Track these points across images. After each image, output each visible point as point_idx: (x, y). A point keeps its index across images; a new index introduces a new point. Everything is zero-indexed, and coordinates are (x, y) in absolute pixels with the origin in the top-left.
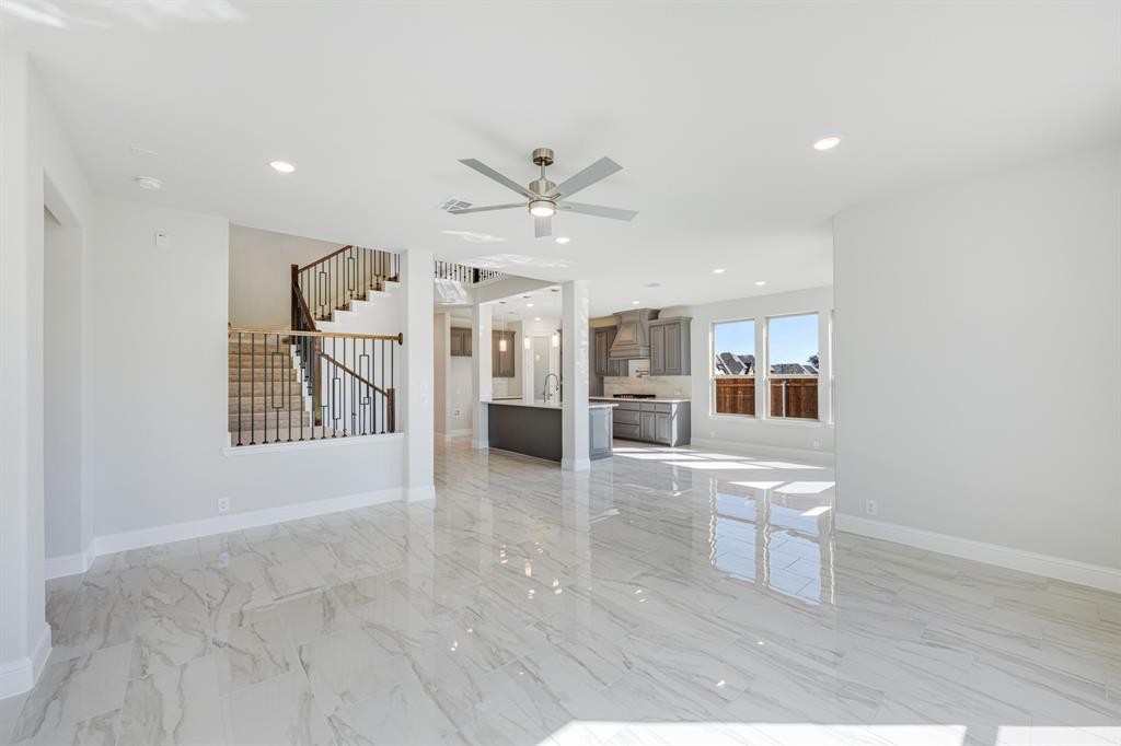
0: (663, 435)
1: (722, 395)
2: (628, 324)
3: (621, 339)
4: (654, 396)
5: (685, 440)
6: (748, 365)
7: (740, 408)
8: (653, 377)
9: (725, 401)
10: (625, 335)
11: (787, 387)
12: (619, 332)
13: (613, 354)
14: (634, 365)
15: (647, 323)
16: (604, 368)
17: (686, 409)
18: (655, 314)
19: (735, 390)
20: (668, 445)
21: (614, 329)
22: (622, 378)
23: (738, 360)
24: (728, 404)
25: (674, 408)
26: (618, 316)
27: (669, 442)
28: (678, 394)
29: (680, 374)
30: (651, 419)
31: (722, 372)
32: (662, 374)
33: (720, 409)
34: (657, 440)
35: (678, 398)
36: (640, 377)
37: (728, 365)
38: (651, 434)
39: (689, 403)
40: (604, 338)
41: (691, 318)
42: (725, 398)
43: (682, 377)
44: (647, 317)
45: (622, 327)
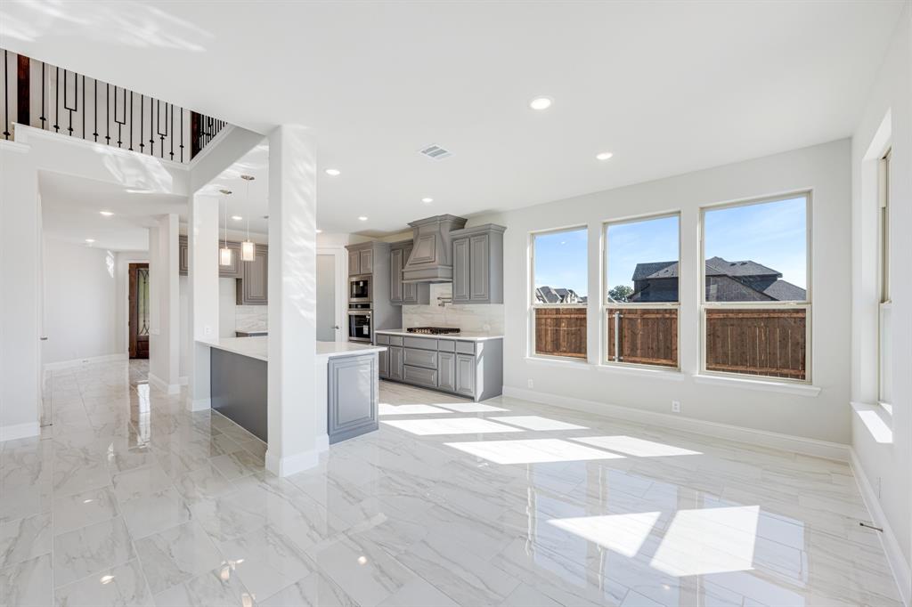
0: (465, 384)
1: (543, 327)
2: (427, 236)
3: (417, 256)
4: (458, 330)
5: (495, 390)
6: (562, 296)
7: (564, 344)
8: (458, 306)
9: (546, 334)
10: (422, 251)
11: (620, 319)
12: (416, 247)
13: (406, 276)
14: (437, 291)
15: (447, 234)
16: (400, 295)
17: (496, 350)
18: (460, 223)
19: (557, 322)
20: (472, 399)
21: (410, 244)
22: (423, 308)
23: (554, 292)
24: (549, 339)
25: (480, 348)
26: (415, 226)
27: (472, 395)
28: (489, 327)
29: (488, 301)
30: (451, 361)
31: (541, 302)
32: (468, 302)
33: (540, 349)
34: (458, 391)
35: (487, 333)
36: (442, 305)
37: (546, 296)
38: (451, 382)
39: (502, 339)
40: (400, 255)
41: (505, 228)
42: (546, 330)
43: (492, 306)
44: (448, 226)
45: (419, 241)
